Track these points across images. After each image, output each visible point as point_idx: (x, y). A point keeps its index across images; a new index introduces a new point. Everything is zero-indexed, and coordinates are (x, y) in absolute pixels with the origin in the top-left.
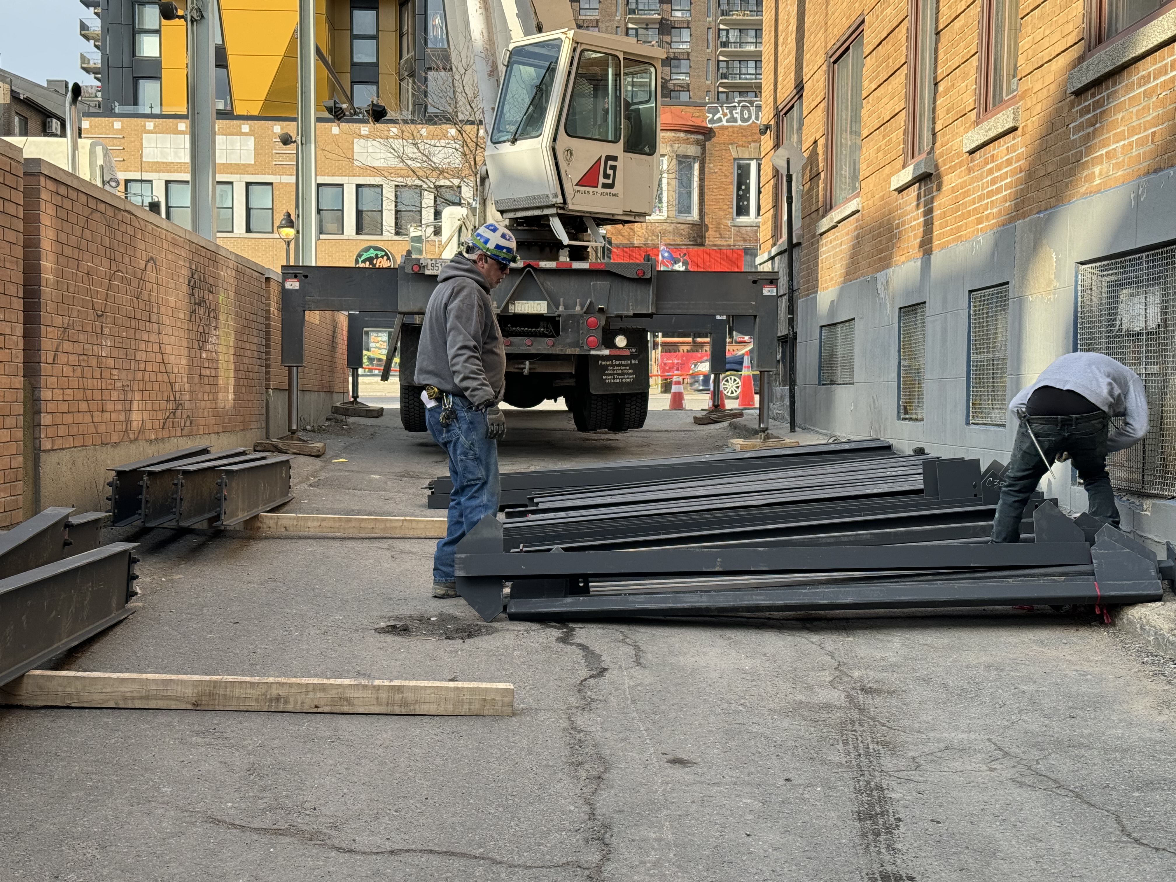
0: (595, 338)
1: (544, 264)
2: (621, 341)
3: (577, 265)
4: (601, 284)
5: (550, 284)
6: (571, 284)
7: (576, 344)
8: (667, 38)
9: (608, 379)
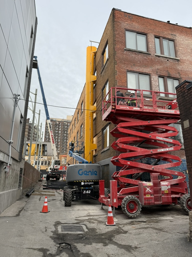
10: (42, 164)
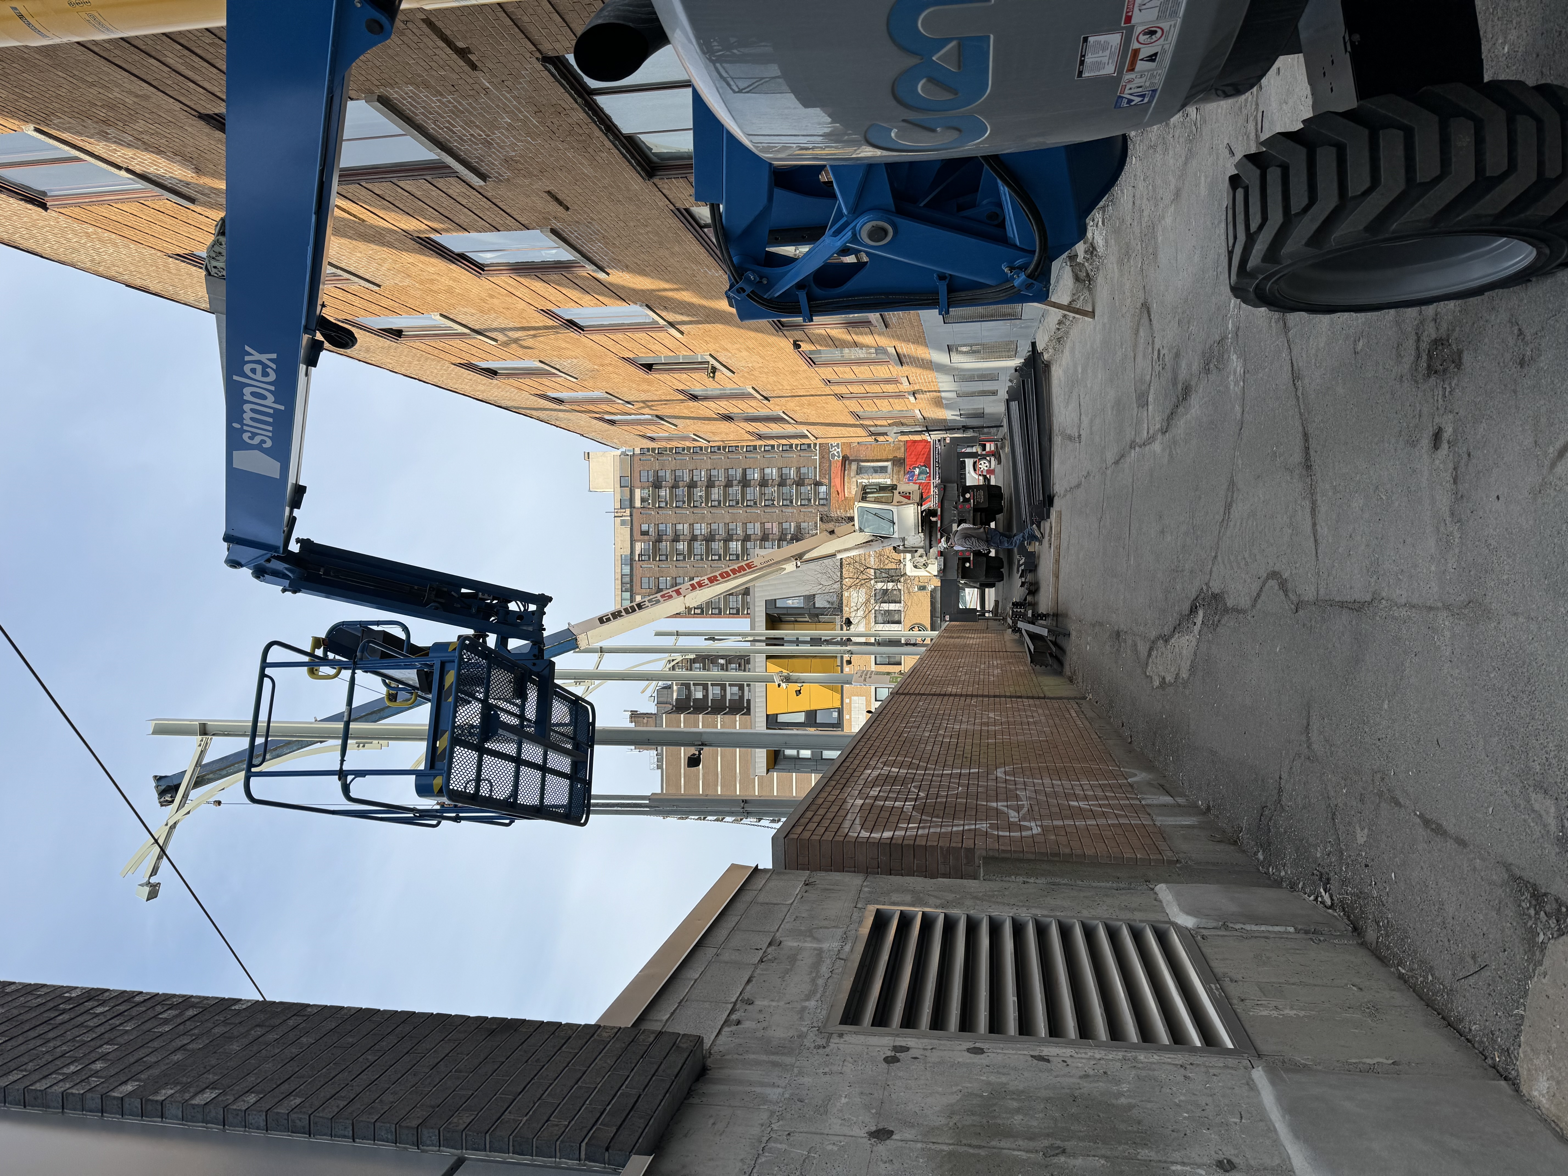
0: (966, 505)
1: (939, 525)
2: (968, 496)
3: (939, 513)
4: (946, 504)
5: (946, 522)
6: (946, 515)
7: (969, 512)
8: (770, 482)
9: (982, 500)
10: (891, 618)
